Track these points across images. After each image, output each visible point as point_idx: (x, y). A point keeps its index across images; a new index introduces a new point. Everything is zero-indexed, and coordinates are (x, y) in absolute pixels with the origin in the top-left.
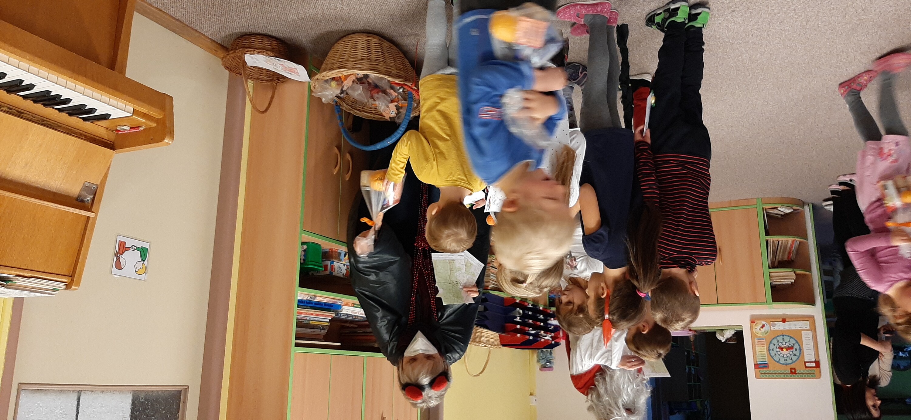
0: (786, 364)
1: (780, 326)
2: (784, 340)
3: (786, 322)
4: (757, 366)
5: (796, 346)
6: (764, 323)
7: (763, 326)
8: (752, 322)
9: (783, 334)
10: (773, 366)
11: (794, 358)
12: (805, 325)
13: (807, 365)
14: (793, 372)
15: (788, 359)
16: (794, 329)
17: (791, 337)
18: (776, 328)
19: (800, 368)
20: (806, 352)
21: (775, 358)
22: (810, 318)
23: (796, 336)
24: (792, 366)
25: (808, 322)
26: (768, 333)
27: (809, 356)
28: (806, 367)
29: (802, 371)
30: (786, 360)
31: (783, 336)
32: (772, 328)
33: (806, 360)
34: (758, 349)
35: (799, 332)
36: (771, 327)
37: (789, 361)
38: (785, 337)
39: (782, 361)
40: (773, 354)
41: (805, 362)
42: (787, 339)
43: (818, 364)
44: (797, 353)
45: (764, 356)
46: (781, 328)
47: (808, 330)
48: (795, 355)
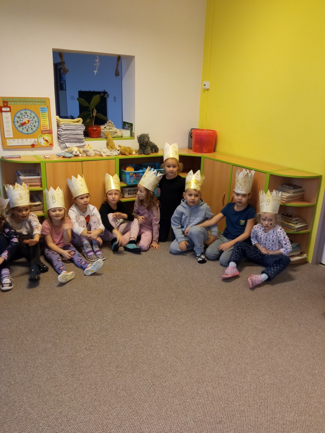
0: (25, 109)
2: (27, 130)
5: (17, 125)
8: (51, 145)
9: (28, 135)
10: (35, 107)
11: (19, 114)
12: (10, 143)
13: (8, 109)
15: (24, 114)
16: (19, 139)
17: (21, 132)
18: (33, 139)
19: (14, 105)
20: (10, 120)
21: (34, 115)
22: (5, 147)
23: (17, 135)
24: (21, 108)
25: (8, 145)
26: (39, 135)
27: (7, 116)
28: (10, 107)
29: (13, 103)
30: (26, 113)
33: (9, 113)
34: (47, 123)
35: (15, 137)
36: (37, 141)
37: (23, 112)
38: (26, 132)
39: (29, 112)
40: (36, 119)
41: (10, 111)
44: (16, 119)
45: (43, 116)
46: (29, 140)
47: (8, 138)
48: (18, 117)
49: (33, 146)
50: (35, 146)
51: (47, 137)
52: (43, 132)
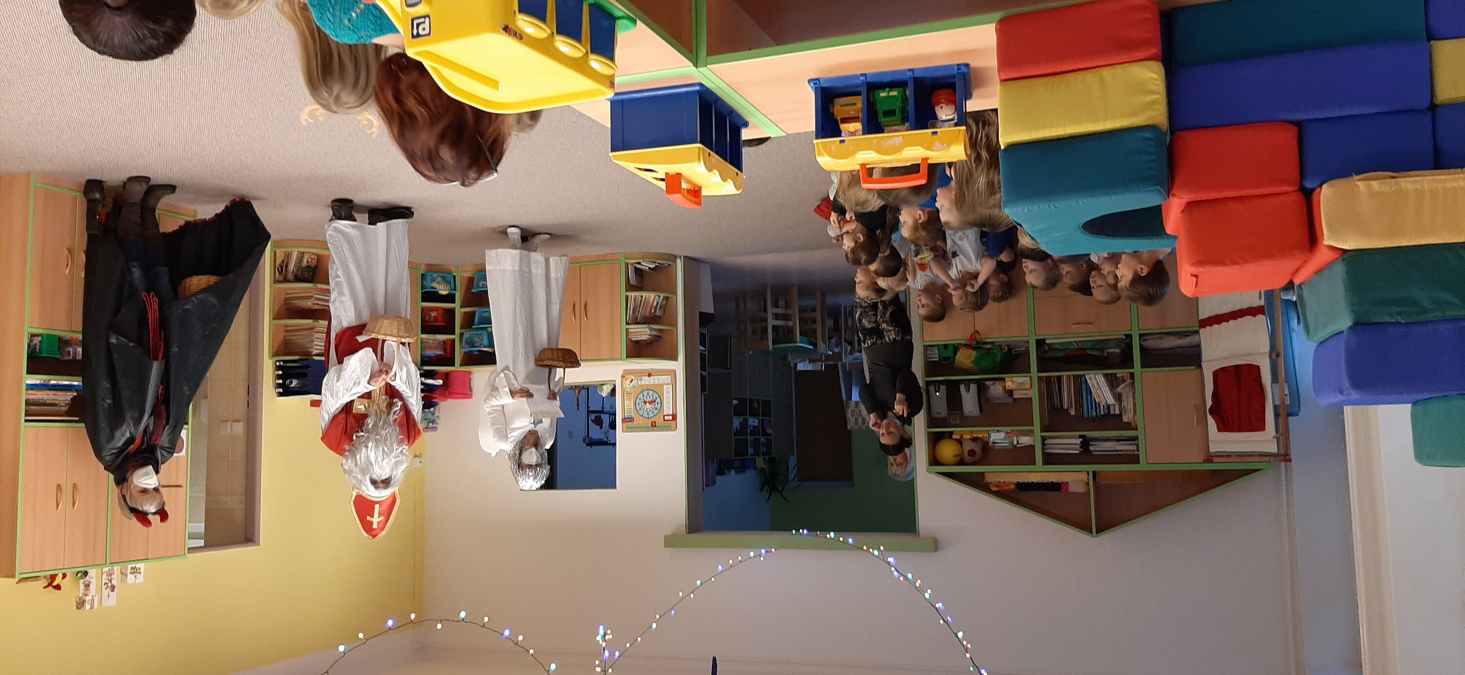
0: (649, 418)
1: (646, 381)
2: (648, 394)
3: (652, 377)
4: (624, 420)
5: (658, 400)
6: (633, 378)
7: (632, 380)
8: (623, 377)
9: (648, 388)
10: (638, 421)
11: (656, 412)
12: (667, 379)
13: (666, 418)
14: (654, 425)
15: (651, 413)
16: (659, 383)
17: (654, 392)
18: (643, 383)
19: (659, 421)
20: (665, 405)
21: (639, 412)
22: (673, 373)
23: (658, 390)
24: (653, 420)
25: (669, 376)
26: (635, 388)
27: (668, 410)
28: (664, 420)
29: (661, 425)
30: (648, 414)
31: (648, 390)
32: (639, 383)
33: (665, 414)
34: (626, 403)
35: (661, 386)
36: (639, 381)
37: (651, 415)
38: (649, 391)
39: (645, 415)
40: (638, 409)
41: (665, 416)
42: (651, 393)
43: (674, 417)
44: (658, 407)
45: (630, 411)
46: (647, 383)
47: (667, 383)
48: (656, 409)
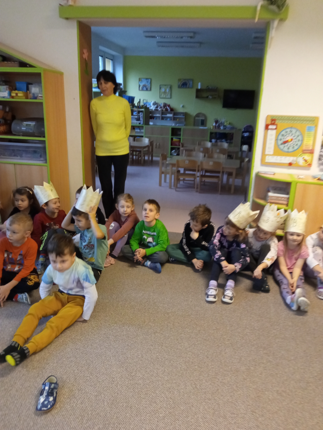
0: (291, 128)
2: (288, 148)
5: (280, 142)
6: (301, 163)
7: (301, 161)
8: (310, 165)
9: (288, 153)
10: (302, 126)
11: (284, 133)
12: (269, 159)
13: (274, 127)
15: (289, 132)
16: (277, 157)
17: (282, 150)
19: (282, 124)
20: (274, 137)
21: (299, 134)
22: (264, 163)
23: (278, 152)
24: (287, 126)
25: (266, 161)
26: (300, 154)
27: (272, 134)
28: (276, 125)
29: (281, 121)
30: (291, 131)
31: (288, 152)
32: (295, 158)
33: (275, 131)
34: (311, 143)
35: (275, 154)
36: (295, 160)
37: (288, 130)
39: (294, 131)
40: (300, 138)
41: (276, 129)
42: (286, 149)
43: (267, 127)
44: (280, 137)
45: (308, 135)
46: (288, 158)
47: (268, 155)
48: (282, 135)
49: (290, 164)
50: (293, 165)
51: (307, 157)
52: (304, 152)
